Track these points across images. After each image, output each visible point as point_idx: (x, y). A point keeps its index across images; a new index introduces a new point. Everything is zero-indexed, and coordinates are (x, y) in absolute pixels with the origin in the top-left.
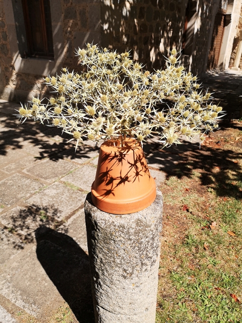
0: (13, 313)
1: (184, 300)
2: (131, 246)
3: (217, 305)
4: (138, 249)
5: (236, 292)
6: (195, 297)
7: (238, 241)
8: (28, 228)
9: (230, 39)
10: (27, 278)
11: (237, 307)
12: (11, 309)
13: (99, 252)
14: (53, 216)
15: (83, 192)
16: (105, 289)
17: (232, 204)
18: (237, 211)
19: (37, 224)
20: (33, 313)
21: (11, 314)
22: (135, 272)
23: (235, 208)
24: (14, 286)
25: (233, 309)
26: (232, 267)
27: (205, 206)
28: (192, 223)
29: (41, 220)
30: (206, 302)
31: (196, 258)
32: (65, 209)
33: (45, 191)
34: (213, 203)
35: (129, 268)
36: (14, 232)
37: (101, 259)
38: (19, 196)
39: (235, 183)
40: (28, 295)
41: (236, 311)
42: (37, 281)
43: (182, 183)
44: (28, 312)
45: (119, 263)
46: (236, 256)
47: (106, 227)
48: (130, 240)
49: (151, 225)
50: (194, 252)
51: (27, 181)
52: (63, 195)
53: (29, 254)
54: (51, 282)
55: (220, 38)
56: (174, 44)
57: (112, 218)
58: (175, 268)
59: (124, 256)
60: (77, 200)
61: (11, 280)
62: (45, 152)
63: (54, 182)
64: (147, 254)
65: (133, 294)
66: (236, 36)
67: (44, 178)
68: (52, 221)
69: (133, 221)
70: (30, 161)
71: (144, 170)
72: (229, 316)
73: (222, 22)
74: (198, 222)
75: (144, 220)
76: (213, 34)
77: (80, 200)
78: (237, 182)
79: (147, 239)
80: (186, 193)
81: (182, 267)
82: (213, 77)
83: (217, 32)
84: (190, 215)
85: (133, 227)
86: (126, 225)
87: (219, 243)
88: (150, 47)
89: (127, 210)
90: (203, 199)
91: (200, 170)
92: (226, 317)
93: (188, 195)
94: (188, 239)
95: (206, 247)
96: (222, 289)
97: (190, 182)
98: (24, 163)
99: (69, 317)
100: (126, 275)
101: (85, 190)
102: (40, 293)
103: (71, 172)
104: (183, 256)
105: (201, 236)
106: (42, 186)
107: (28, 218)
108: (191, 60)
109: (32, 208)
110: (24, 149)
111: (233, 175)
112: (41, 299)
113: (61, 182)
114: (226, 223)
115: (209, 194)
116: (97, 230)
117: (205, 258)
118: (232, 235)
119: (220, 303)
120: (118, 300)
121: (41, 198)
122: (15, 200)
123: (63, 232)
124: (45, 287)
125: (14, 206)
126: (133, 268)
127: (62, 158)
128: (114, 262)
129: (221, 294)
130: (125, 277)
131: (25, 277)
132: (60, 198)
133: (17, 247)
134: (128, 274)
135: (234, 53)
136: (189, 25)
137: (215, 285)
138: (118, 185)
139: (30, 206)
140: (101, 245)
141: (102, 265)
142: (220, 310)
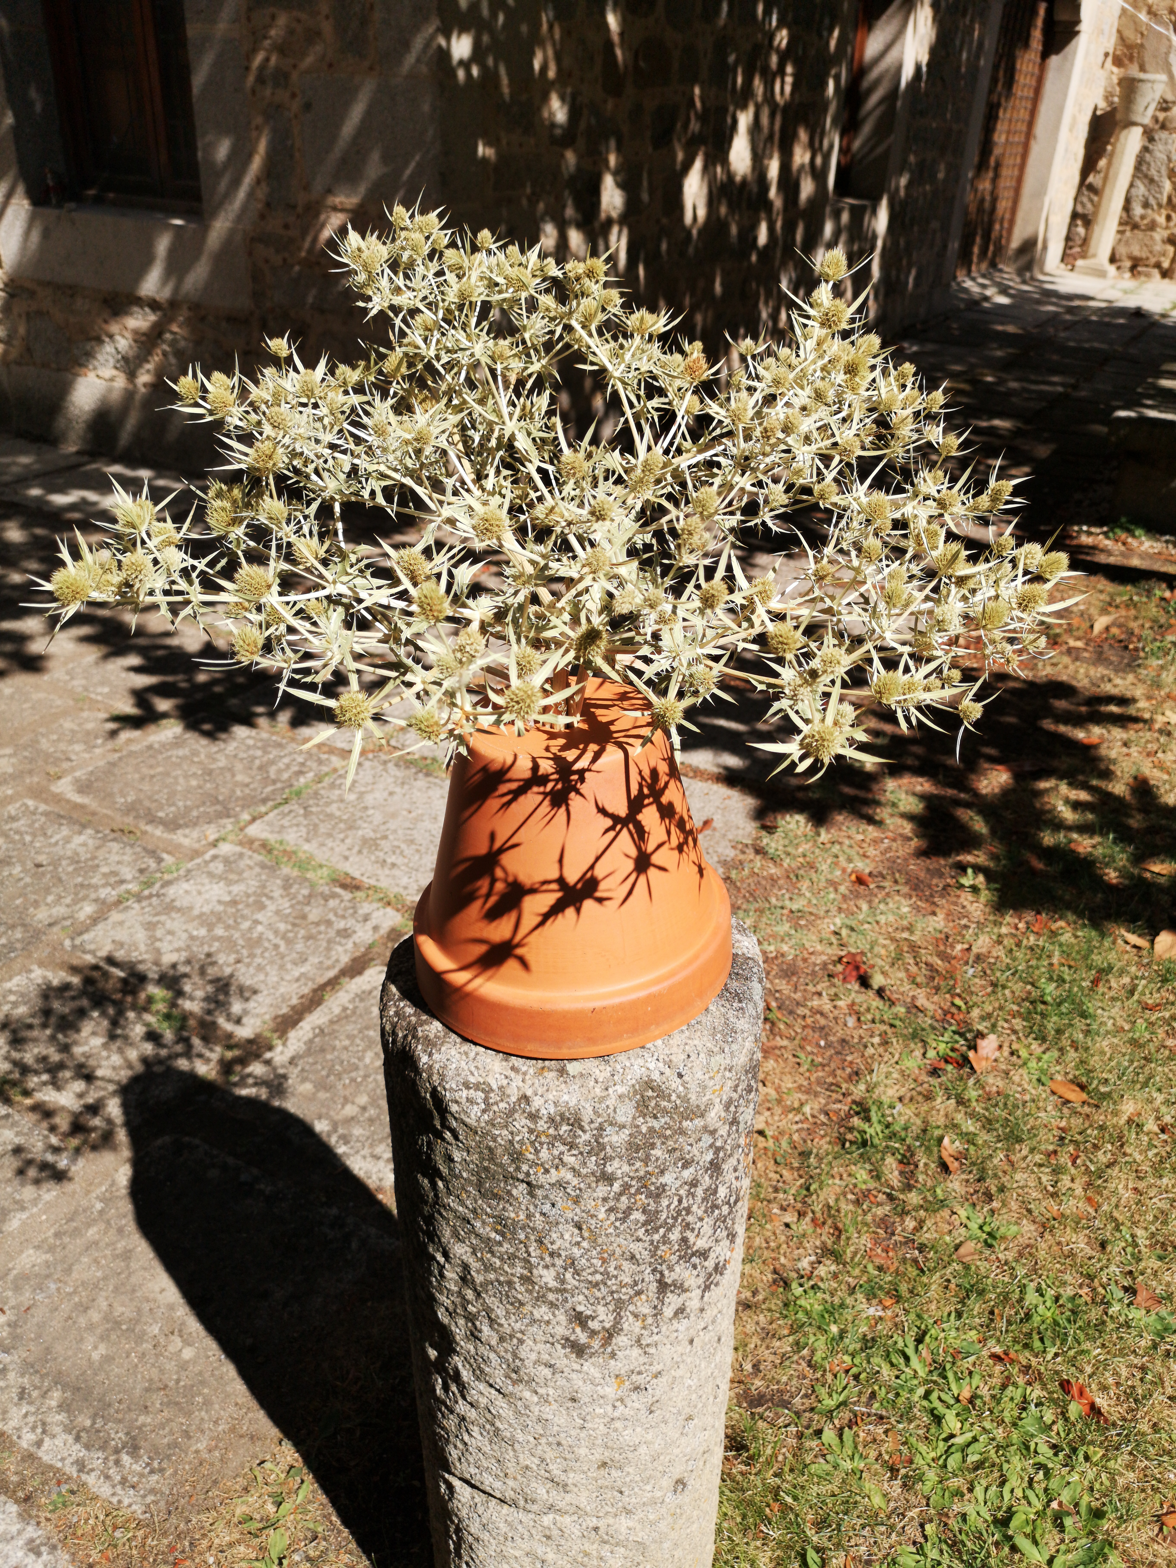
0: (27, 1499)
1: (847, 1415)
2: (611, 1210)
3: (999, 1433)
4: (642, 1218)
5: (1089, 1370)
6: (901, 1400)
7: (1102, 1128)
8: (89, 1078)
9: (1074, 119)
10: (91, 1327)
11: (1092, 1443)
12: (15, 1478)
13: (456, 1235)
14: (209, 1012)
15: (360, 894)
16: (483, 1401)
17: (1069, 946)
18: (1095, 982)
19: (133, 1055)
20: (127, 1497)
21: (17, 1502)
22: (630, 1324)
23: (1090, 968)
24: (27, 1367)
25: (1074, 1450)
26: (1071, 1254)
27: (944, 957)
28: (885, 1043)
29: (152, 1036)
30: (952, 1422)
31: (904, 1213)
32: (273, 978)
33: (171, 891)
34: (982, 943)
35: (601, 1309)
36: (19, 1098)
37: (466, 1267)
38: (42, 915)
39: (1085, 844)
40: (102, 1411)
41: (1087, 1458)
42: (140, 1338)
43: (836, 849)
44: (104, 1490)
45: (552, 1284)
46: (1089, 1200)
47: (491, 1123)
48: (608, 1179)
49: (710, 1104)
50: (896, 1183)
51: (79, 840)
52: (262, 907)
53: (99, 1206)
54: (211, 1346)
55: (1024, 115)
56: (803, 135)
57: (517, 1081)
58: (805, 1264)
59: (577, 1252)
60: (332, 933)
61: (15, 1337)
62: (162, 690)
63: (214, 844)
64: (684, 1240)
65: (618, 1424)
66: (1102, 105)
67: (163, 823)
68: (206, 1040)
69: (621, 1089)
70: (88, 738)
71: (674, 842)
72: (1054, 1484)
73: (1037, 34)
74: (914, 1036)
75: (675, 1083)
76: (991, 91)
77: (345, 933)
78: (1097, 839)
79: (687, 1174)
80: (858, 896)
81: (836, 1256)
82: (986, 312)
83: (1010, 81)
84: (877, 1003)
85: (621, 1119)
86: (587, 1114)
87: (1013, 1138)
88: (680, 156)
89: (592, 1041)
90: (938, 922)
91: (923, 785)
92: (1039, 1488)
93: (865, 907)
94: (868, 1119)
95: (949, 1161)
96: (1024, 1357)
97: (876, 842)
98: (62, 746)
99: (305, 1512)
100: (582, 1337)
101: (367, 881)
102: (157, 1400)
103: (298, 794)
104: (846, 1207)
105: (925, 1108)
106: (153, 865)
107: (87, 1028)
108: (881, 222)
109: (106, 975)
110: (56, 672)
111: (1076, 805)
112: (162, 1426)
113: (251, 842)
114: (1044, 1039)
115: (966, 898)
116: (448, 1135)
117: (946, 1213)
118: (1071, 1096)
119: (1015, 1425)
120: (543, 1448)
121: (150, 927)
122: (18, 934)
123: (263, 1094)
124: (183, 1366)
125: (16, 966)
126: (620, 1306)
127: (248, 721)
128: (527, 1280)
129: (1021, 1381)
130: (579, 1350)
131: (82, 1321)
132: (246, 925)
133: (32, 1172)
134: (593, 1333)
135: (1091, 188)
136: (873, 45)
137: (992, 1343)
138: (546, 917)
139: (96, 967)
140: (462, 1203)
141: (470, 1294)
142: (1016, 1460)
